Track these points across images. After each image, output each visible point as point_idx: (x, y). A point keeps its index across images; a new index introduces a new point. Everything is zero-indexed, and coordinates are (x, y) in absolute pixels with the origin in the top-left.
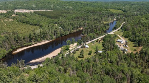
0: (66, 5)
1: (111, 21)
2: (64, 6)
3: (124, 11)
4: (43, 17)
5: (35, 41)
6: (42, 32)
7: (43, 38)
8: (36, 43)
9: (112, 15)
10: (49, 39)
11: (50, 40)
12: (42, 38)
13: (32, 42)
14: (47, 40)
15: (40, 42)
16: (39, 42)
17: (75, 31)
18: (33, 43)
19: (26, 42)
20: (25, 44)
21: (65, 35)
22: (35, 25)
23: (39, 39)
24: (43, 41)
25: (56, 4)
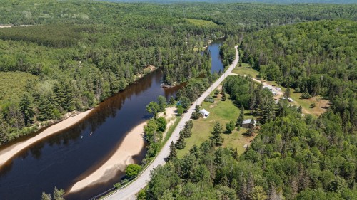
0: (69, 11)
1: (205, 46)
2: (64, 12)
3: (217, 23)
4: (25, 43)
5: (42, 120)
6: (59, 87)
7: (66, 107)
8: (49, 125)
9: (198, 32)
10: (83, 107)
11: (86, 110)
12: (62, 106)
13: (32, 122)
14: (79, 109)
15: (60, 120)
16: (57, 120)
17: (140, 76)
18: (39, 127)
19: (14, 126)
20: (13, 134)
21: (121, 91)
22: (12, 69)
23: (56, 110)
24: (67, 115)
25: (39, 7)
